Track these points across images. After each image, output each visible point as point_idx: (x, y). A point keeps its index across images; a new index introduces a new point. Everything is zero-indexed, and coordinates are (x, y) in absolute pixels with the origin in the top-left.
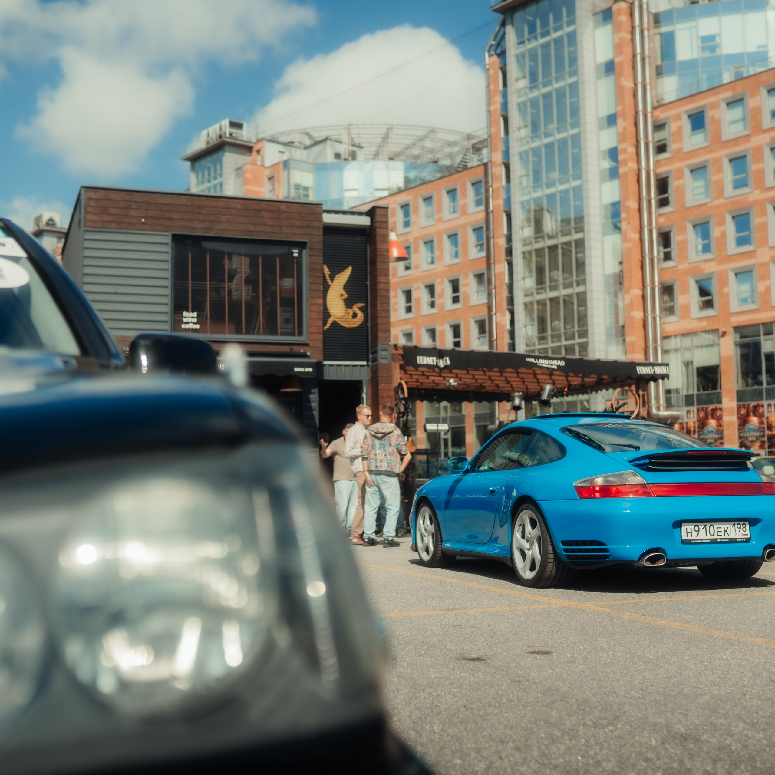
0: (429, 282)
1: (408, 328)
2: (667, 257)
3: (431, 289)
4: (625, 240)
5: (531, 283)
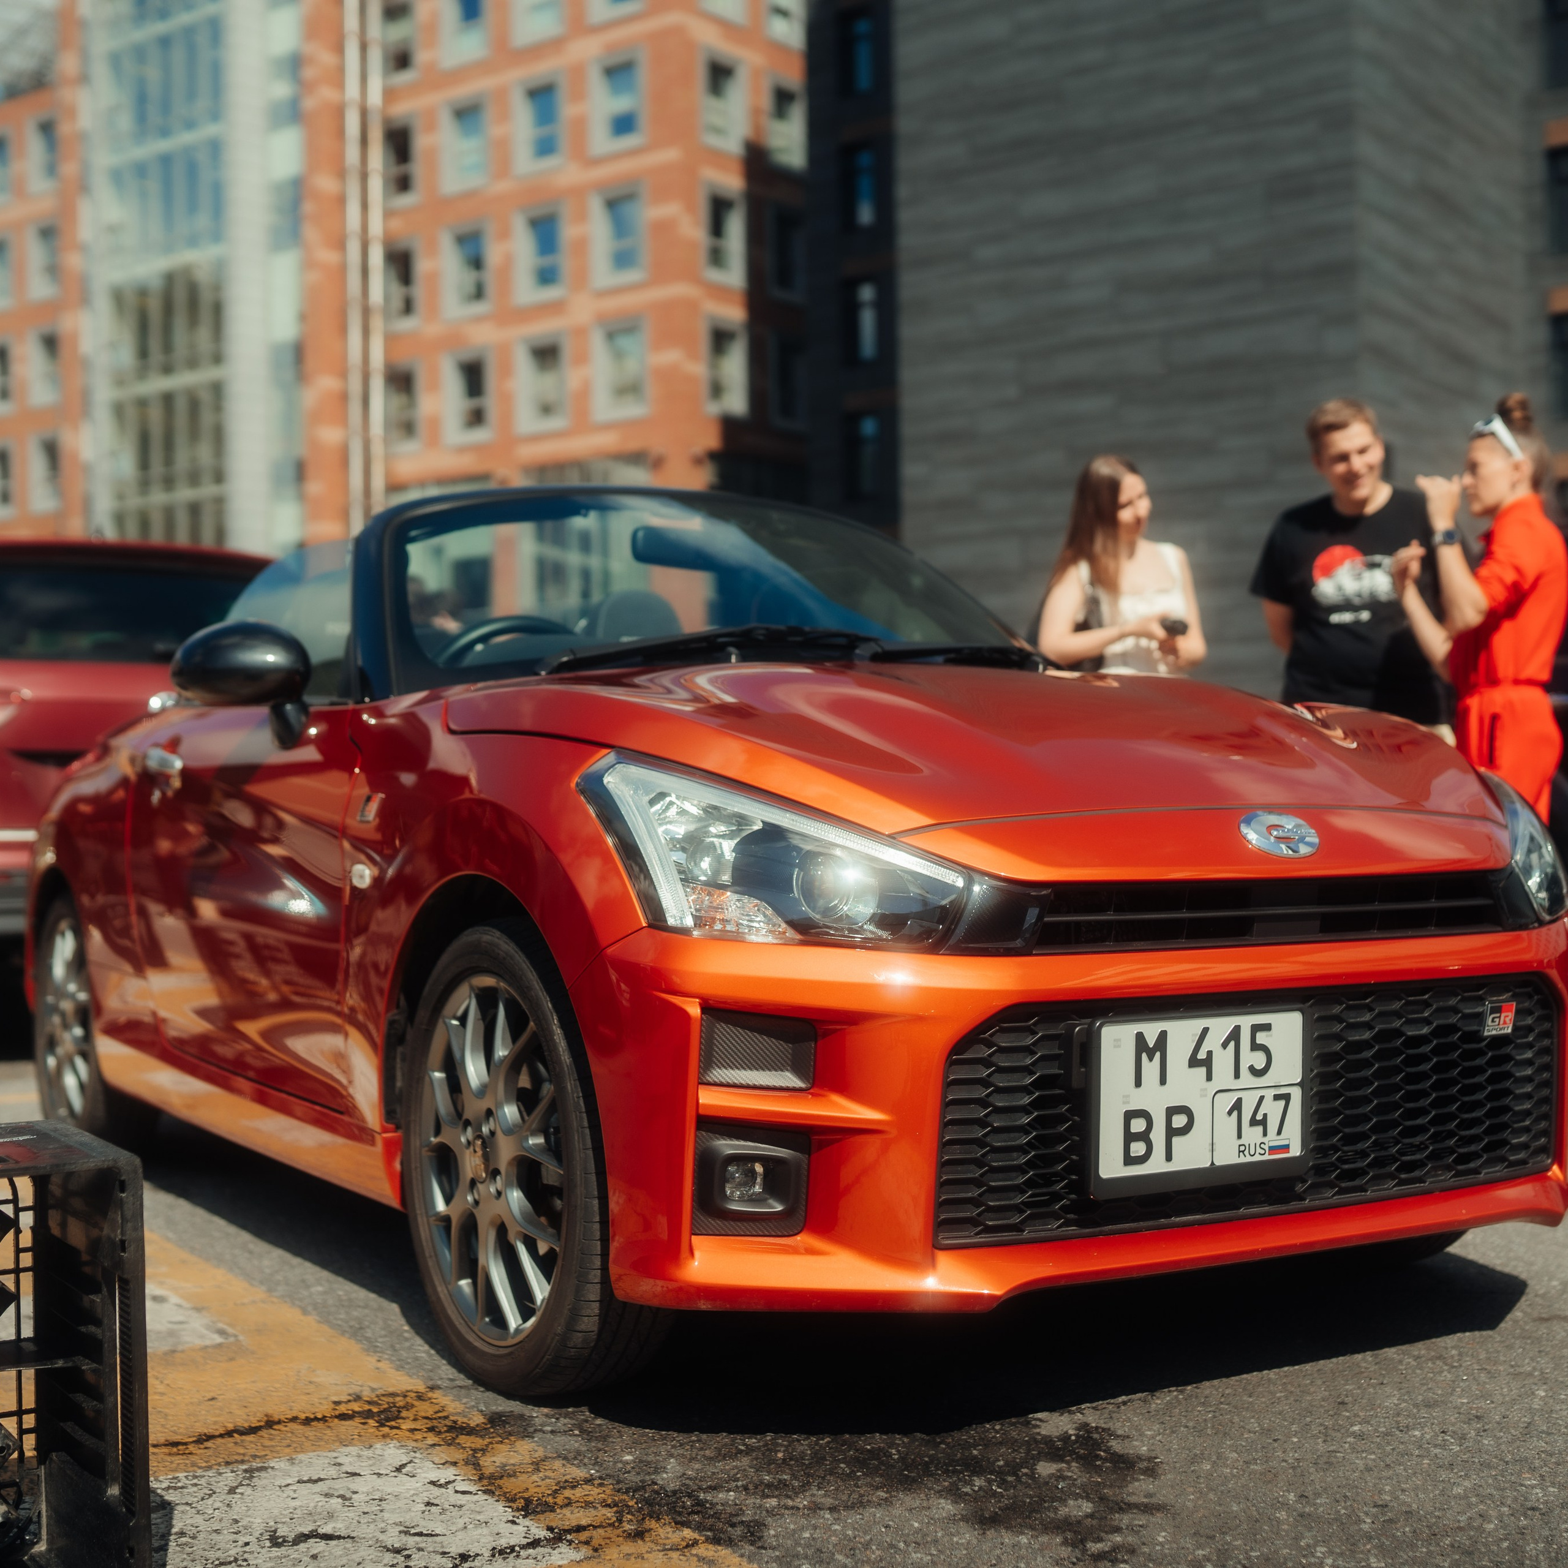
2: (408, 307)
4: (308, 264)
5: (126, 356)
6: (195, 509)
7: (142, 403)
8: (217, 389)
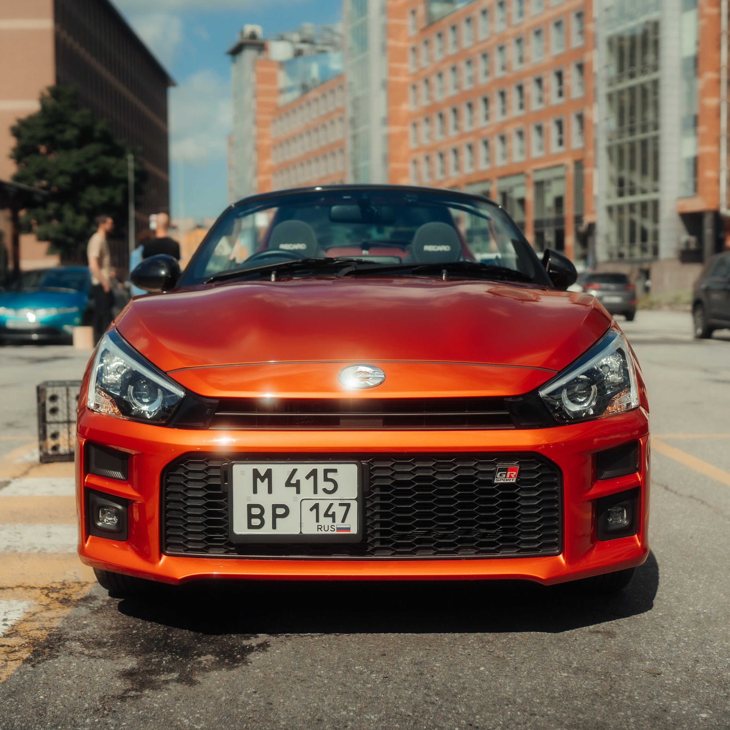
0: (537, 76)
1: (520, 125)
3: (539, 81)
4: (701, 16)
5: (613, 71)
6: (644, 143)
7: (621, 93)
8: (656, 83)
